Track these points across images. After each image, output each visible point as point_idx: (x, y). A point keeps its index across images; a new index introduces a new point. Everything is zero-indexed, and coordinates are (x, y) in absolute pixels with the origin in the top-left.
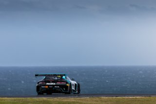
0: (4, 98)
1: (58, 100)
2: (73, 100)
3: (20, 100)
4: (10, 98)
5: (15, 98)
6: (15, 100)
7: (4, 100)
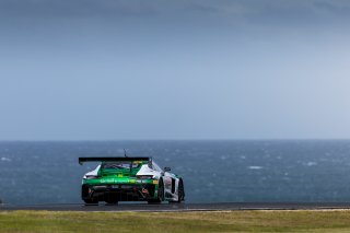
0: (40, 212)
1: (162, 216)
2: (197, 217)
3: (77, 215)
4: (54, 213)
5: (66, 213)
6: (65, 216)
7: (42, 216)
